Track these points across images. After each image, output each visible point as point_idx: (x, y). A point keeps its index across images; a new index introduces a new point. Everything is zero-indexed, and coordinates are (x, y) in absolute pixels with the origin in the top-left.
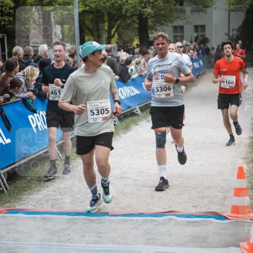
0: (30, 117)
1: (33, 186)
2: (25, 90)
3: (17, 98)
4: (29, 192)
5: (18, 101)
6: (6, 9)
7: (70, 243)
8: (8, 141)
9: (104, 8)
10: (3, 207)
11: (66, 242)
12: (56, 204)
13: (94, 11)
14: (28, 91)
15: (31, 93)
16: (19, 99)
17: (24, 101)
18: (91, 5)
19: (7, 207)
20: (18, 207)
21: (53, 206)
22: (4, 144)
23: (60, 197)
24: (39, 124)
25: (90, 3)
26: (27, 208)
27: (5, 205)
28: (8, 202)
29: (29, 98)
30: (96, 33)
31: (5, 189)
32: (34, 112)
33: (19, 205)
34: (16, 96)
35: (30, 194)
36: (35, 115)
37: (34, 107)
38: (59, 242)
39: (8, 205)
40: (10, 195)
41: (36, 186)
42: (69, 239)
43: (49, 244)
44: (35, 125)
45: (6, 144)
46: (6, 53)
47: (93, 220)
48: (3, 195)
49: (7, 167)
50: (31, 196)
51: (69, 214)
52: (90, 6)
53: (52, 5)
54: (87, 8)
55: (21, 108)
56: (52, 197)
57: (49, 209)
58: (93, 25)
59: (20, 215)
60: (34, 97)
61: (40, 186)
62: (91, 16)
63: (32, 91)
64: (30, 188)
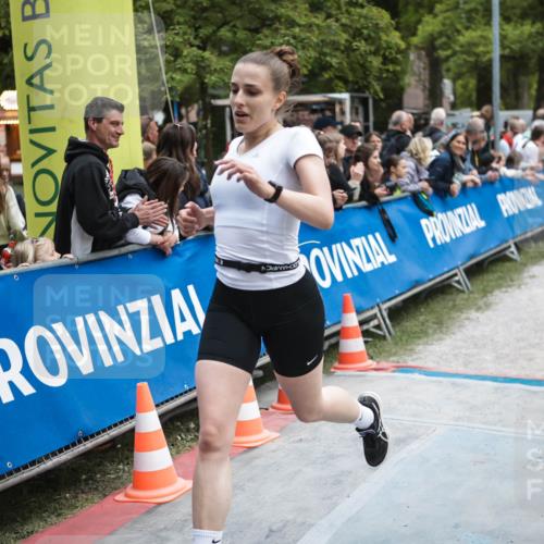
0: (424, 222)
1: (430, 331)
2: (416, 179)
3: (404, 191)
4: (426, 339)
5: (405, 198)
6: (390, 53)
7: (503, 426)
8: (392, 259)
9: (534, 51)
10: (387, 361)
11: (495, 425)
12: (470, 362)
13: (517, 56)
14: (420, 180)
15: (425, 185)
16: (406, 194)
17: (415, 196)
18: (513, 46)
19: (393, 362)
20: (411, 363)
21: (466, 365)
22: (386, 263)
23: (475, 351)
24: (438, 234)
25: (513, 43)
26: (426, 365)
27: (391, 359)
28: (395, 354)
29: (423, 191)
30: (512, 92)
31: (387, 334)
32: (430, 214)
33: (413, 360)
34: (403, 188)
35: (427, 343)
36: (431, 218)
37: (430, 207)
38: (485, 423)
39: (395, 358)
40: (396, 344)
41: (435, 331)
42: (500, 421)
43: (470, 425)
44: (432, 235)
45: (390, 265)
46: (371, 124)
47: (535, 393)
48: (385, 343)
49: (390, 300)
50: (430, 348)
51: (494, 379)
52: (511, 48)
53: (450, 47)
54: (507, 52)
55: (408, 208)
56: (464, 351)
57: (461, 370)
58: (508, 79)
59: (416, 376)
60: (430, 190)
61: (441, 332)
62: (509, 65)
63: (426, 180)
64: (426, 334)
